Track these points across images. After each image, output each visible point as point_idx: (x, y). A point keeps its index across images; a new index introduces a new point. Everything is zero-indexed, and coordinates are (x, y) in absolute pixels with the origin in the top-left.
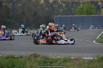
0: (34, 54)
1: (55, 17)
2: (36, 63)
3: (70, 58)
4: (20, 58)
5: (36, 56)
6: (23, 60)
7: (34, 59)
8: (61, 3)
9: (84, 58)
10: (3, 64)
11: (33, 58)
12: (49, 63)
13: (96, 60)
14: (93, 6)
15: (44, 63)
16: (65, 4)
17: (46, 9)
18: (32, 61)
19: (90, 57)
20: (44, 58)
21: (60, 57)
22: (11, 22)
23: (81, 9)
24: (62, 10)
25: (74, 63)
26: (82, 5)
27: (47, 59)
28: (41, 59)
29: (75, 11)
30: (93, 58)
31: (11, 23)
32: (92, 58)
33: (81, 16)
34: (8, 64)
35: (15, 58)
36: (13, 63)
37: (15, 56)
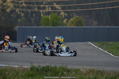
8: (19, 12)
23: (47, 19)
33: (46, 27)
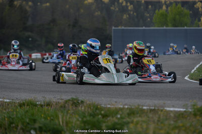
0: (72, 98)
1: (114, 29)
2: (77, 116)
3: (141, 107)
4: (47, 106)
5: (76, 103)
6: (51, 111)
7: (72, 108)
8: (124, 2)
9: (168, 109)
11: (71, 107)
12: (100, 116)
13: (191, 112)
14: (186, 11)
15: (92, 117)
16: (132, 6)
17: (97, 13)
18: (69, 112)
19: (179, 108)
20: (92, 108)
21: (122, 107)
22: (29, 37)
24: (128, 16)
25: (148, 117)
26: (164, 7)
27: (97, 109)
28: (87, 108)
29: (151, 19)
30: (184, 110)
31: (30, 39)
32: (182, 110)
33: (163, 28)
34: (24, 117)
35: (36, 105)
36: (33, 115)
37: (37, 101)
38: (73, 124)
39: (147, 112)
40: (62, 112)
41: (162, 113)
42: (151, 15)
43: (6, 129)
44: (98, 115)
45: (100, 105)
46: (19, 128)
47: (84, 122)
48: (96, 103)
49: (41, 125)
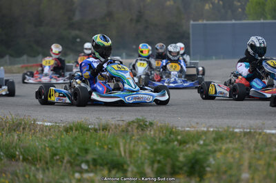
0: (137, 119)
1: (193, 25)
2: (144, 144)
3: (231, 130)
4: (103, 130)
5: (142, 126)
6: (109, 136)
7: (138, 132)
9: (268, 131)
10: (59, 145)
11: (135, 131)
12: (176, 143)
15: (164, 145)
17: (168, 3)
18: (134, 138)
20: (164, 132)
21: (205, 129)
22: (77, 37)
23: (259, 4)
24: (211, 6)
25: (242, 143)
27: (171, 132)
28: (157, 132)
29: (244, 9)
31: (78, 40)
33: (259, 21)
34: (71, 146)
35: (88, 130)
36: (84, 142)
37: (90, 124)
38: (140, 155)
39: (240, 136)
40: (124, 138)
41: (261, 137)
42: (243, 3)
43: (47, 163)
44: (174, 141)
45: (176, 128)
46: (65, 161)
47: (154, 152)
48: (171, 125)
49: (95, 157)
